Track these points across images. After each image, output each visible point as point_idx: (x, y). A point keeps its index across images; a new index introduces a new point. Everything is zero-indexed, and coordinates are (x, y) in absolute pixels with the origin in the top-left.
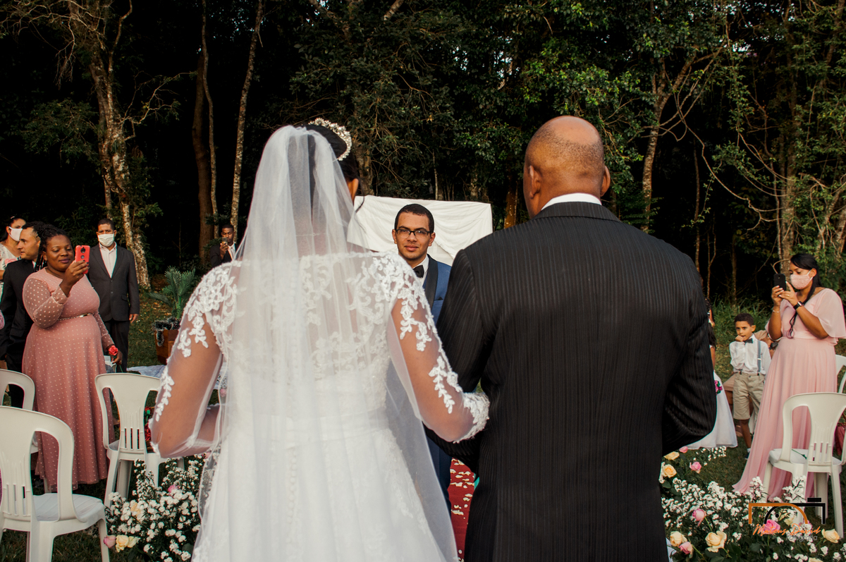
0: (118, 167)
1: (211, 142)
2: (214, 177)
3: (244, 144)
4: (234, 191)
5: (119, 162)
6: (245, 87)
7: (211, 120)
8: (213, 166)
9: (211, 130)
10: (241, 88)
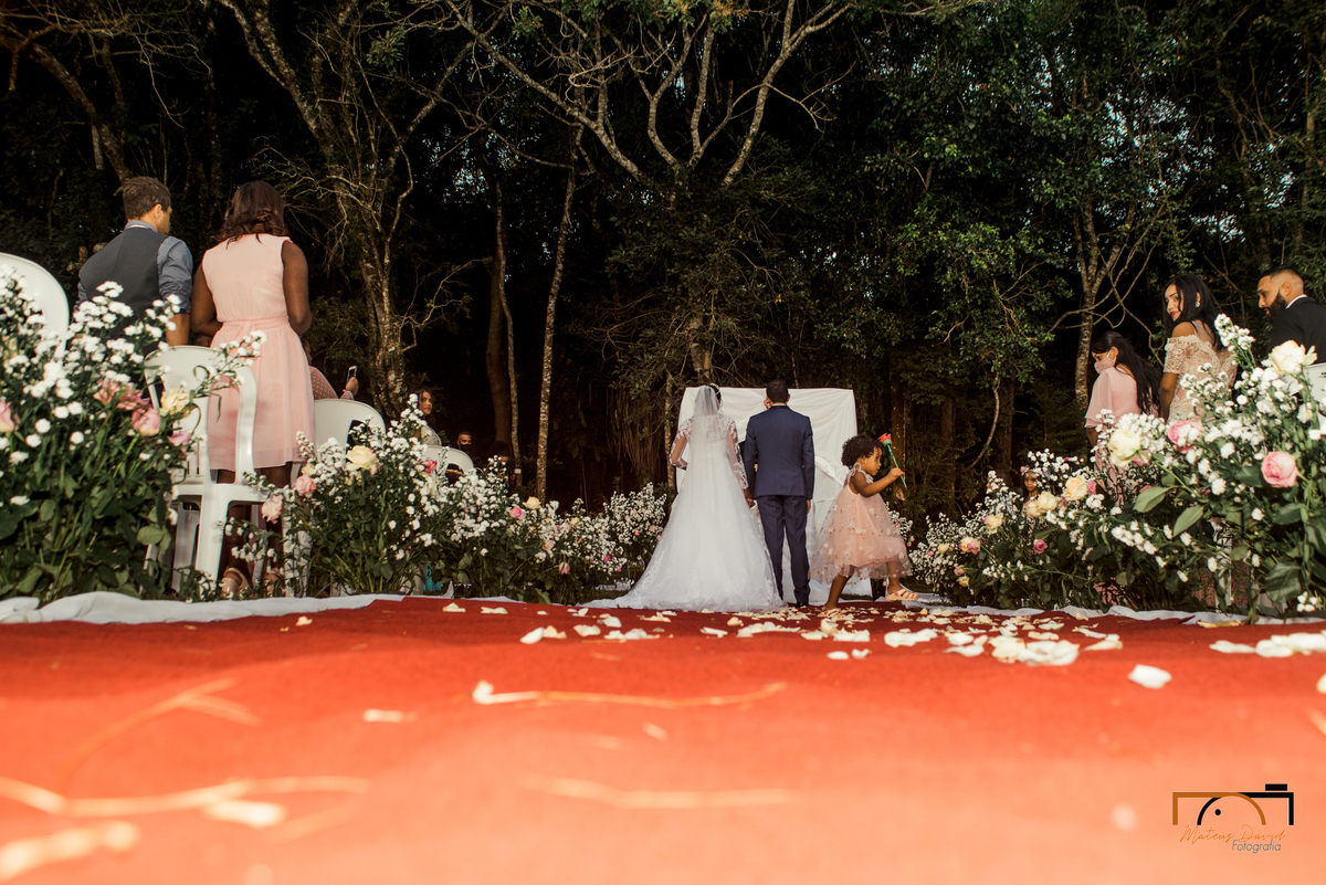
0: (394, 388)
1: (511, 369)
2: (515, 412)
3: (552, 364)
4: (541, 423)
5: (396, 383)
6: (553, 290)
7: (511, 340)
8: (513, 399)
9: (511, 353)
10: (548, 293)
